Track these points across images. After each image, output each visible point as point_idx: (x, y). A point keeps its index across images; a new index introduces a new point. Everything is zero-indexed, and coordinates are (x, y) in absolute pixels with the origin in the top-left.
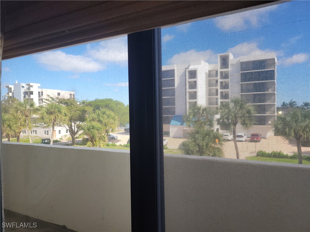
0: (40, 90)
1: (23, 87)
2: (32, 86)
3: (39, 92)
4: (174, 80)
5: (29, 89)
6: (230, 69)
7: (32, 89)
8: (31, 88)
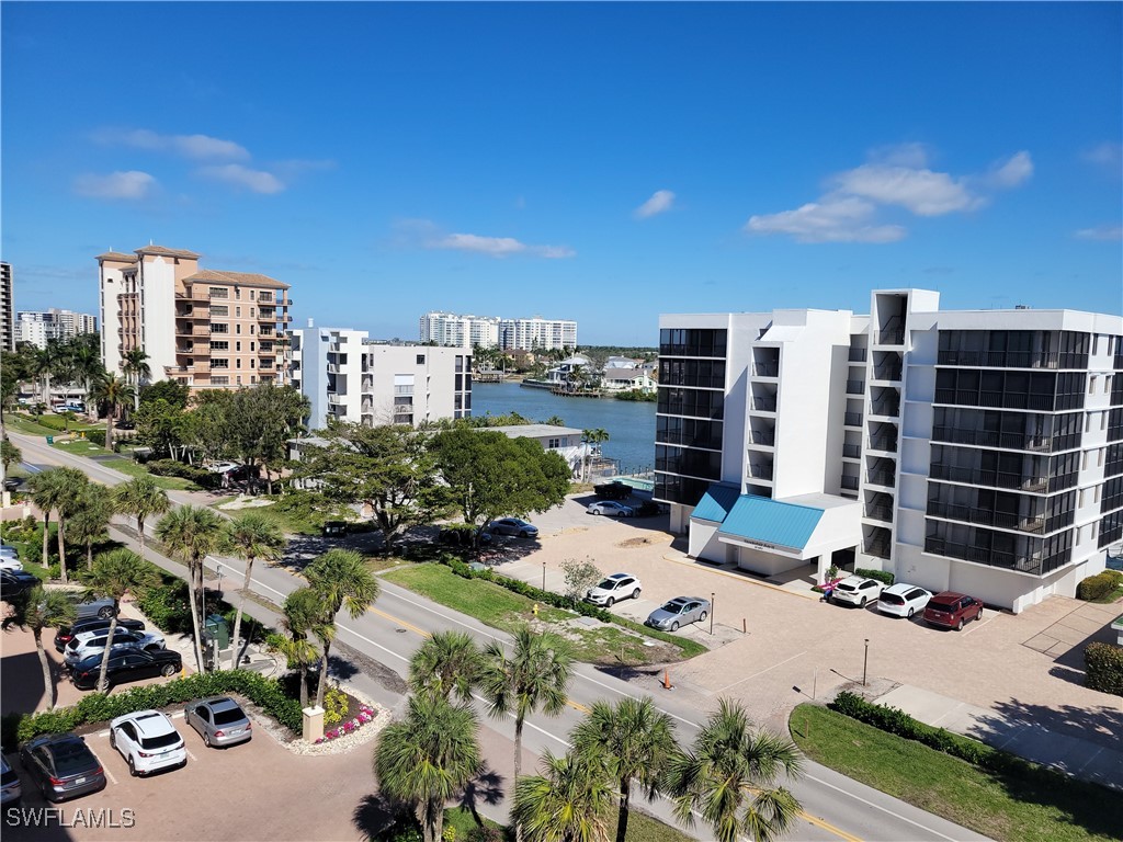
0: (366, 350)
1: (325, 339)
2: (344, 340)
3: (364, 356)
4: (724, 362)
5: (337, 346)
6: (908, 347)
7: (343, 349)
8: (342, 345)
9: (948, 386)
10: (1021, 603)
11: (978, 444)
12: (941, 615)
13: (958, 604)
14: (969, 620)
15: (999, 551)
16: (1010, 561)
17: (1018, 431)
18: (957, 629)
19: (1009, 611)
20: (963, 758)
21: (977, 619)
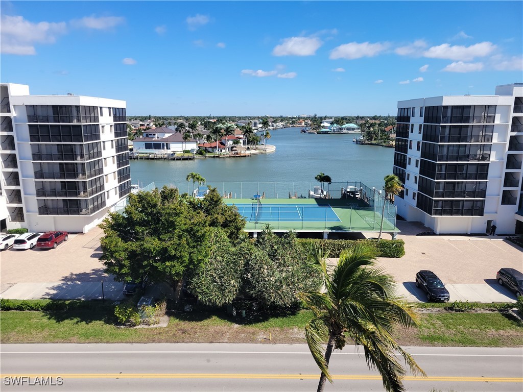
6: (13, 114)
9: (36, 133)
10: (86, 229)
11: (55, 160)
12: (44, 243)
13: (52, 236)
14: (61, 242)
15: (73, 208)
16: (78, 211)
17: (70, 153)
18: (53, 248)
19: (82, 233)
20: (35, 310)
21: (65, 240)
